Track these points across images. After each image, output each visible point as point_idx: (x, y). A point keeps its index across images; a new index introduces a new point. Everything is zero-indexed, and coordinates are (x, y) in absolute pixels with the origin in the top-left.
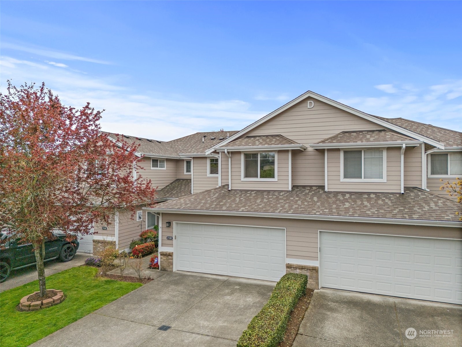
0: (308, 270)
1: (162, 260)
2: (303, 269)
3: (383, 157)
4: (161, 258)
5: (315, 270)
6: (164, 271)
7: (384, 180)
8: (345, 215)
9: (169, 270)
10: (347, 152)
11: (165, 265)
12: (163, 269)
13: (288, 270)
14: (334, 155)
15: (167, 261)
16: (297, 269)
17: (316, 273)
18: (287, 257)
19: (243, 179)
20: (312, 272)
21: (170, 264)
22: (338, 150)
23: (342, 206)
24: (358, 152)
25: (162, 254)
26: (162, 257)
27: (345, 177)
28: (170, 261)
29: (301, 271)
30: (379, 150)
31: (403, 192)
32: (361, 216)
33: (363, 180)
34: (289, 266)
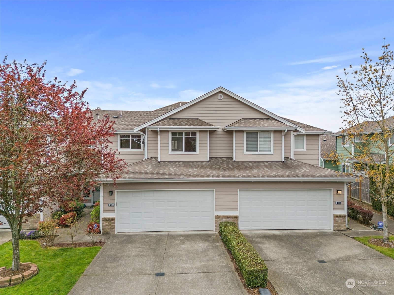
0: (232, 218)
1: (104, 225)
2: (228, 218)
3: (271, 137)
4: (103, 224)
5: (236, 218)
6: (106, 234)
7: (272, 153)
8: (259, 177)
9: (111, 233)
10: (248, 133)
11: (108, 229)
12: (105, 233)
13: (217, 220)
14: (240, 135)
15: (110, 225)
16: (224, 218)
17: (237, 220)
18: (215, 211)
19: (170, 152)
20: (234, 220)
21: (112, 228)
22: (242, 132)
23: (252, 171)
24: (255, 133)
25: (105, 220)
26: (104, 222)
27: (247, 150)
28: (112, 225)
29: (226, 220)
30: (268, 132)
31: (283, 161)
32: (269, 177)
33: (259, 153)
34: (217, 218)
